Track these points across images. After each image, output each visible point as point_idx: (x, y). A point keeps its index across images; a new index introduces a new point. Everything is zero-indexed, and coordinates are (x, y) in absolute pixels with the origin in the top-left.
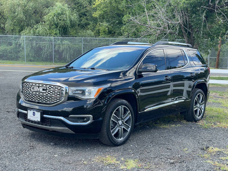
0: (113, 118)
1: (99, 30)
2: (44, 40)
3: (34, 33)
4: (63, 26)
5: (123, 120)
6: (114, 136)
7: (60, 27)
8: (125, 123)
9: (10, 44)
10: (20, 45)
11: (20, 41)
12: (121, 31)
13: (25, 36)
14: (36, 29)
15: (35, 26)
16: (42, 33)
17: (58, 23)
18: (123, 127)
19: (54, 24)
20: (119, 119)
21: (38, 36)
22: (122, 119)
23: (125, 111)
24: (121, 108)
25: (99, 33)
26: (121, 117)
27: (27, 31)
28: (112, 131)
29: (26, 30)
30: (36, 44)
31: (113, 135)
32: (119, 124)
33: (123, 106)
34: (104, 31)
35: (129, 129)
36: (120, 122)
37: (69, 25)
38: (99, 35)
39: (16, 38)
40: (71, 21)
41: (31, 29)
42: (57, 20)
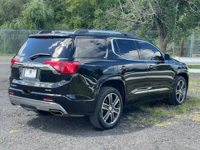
1: (73, 24)
2: (22, 33)
3: (13, 27)
4: (40, 20)
7: (37, 21)
12: (93, 24)
13: (4, 30)
14: (15, 23)
15: (14, 21)
16: (20, 27)
17: (34, 18)
19: (31, 19)
21: (16, 29)
25: (73, 26)
27: (6, 26)
29: (6, 24)
30: (15, 37)
34: (78, 25)
37: (45, 19)
38: (73, 28)
40: (47, 16)
41: (10, 23)
42: (34, 15)
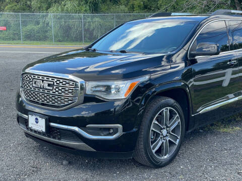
0: (153, 127)
1: (133, 5)
2: (73, 18)
3: (62, 10)
4: (93, 1)
5: (168, 129)
6: (155, 153)
7: (90, 3)
8: (171, 133)
9: (38, 23)
10: (48, 24)
11: (48, 19)
14: (64, 6)
15: (63, 3)
16: (71, 10)
18: (169, 139)
20: (163, 127)
22: (167, 127)
23: (172, 114)
24: (166, 111)
25: (133, 8)
26: (166, 125)
27: (55, 9)
28: (152, 147)
29: (54, 7)
30: (65, 22)
31: (154, 151)
32: (162, 135)
33: (168, 108)
34: (139, 6)
35: (178, 140)
36: (164, 132)
38: (134, 11)
39: (43, 16)
41: (59, 6)
